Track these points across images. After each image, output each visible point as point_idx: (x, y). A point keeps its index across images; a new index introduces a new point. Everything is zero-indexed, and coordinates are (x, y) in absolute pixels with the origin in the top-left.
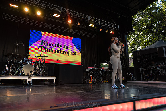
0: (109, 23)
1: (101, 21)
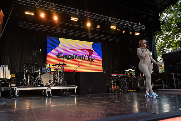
0: (133, 24)
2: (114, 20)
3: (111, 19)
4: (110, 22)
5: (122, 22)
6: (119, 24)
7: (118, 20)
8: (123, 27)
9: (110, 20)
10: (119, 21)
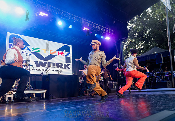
0: (104, 28)
2: (87, 22)
3: (84, 20)
4: (83, 24)
5: (94, 25)
6: (92, 26)
7: (90, 23)
8: (95, 30)
9: (83, 22)
10: (92, 23)
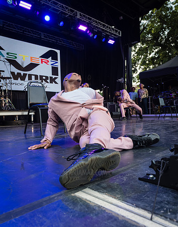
0: (107, 27)
1: (96, 22)
2: (84, 16)
3: (80, 14)
5: (94, 22)
8: (94, 30)
10: (90, 19)
